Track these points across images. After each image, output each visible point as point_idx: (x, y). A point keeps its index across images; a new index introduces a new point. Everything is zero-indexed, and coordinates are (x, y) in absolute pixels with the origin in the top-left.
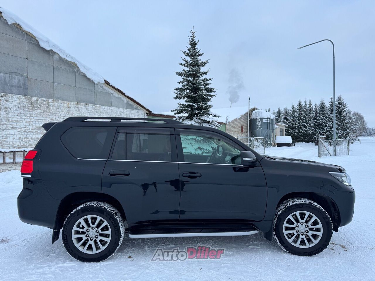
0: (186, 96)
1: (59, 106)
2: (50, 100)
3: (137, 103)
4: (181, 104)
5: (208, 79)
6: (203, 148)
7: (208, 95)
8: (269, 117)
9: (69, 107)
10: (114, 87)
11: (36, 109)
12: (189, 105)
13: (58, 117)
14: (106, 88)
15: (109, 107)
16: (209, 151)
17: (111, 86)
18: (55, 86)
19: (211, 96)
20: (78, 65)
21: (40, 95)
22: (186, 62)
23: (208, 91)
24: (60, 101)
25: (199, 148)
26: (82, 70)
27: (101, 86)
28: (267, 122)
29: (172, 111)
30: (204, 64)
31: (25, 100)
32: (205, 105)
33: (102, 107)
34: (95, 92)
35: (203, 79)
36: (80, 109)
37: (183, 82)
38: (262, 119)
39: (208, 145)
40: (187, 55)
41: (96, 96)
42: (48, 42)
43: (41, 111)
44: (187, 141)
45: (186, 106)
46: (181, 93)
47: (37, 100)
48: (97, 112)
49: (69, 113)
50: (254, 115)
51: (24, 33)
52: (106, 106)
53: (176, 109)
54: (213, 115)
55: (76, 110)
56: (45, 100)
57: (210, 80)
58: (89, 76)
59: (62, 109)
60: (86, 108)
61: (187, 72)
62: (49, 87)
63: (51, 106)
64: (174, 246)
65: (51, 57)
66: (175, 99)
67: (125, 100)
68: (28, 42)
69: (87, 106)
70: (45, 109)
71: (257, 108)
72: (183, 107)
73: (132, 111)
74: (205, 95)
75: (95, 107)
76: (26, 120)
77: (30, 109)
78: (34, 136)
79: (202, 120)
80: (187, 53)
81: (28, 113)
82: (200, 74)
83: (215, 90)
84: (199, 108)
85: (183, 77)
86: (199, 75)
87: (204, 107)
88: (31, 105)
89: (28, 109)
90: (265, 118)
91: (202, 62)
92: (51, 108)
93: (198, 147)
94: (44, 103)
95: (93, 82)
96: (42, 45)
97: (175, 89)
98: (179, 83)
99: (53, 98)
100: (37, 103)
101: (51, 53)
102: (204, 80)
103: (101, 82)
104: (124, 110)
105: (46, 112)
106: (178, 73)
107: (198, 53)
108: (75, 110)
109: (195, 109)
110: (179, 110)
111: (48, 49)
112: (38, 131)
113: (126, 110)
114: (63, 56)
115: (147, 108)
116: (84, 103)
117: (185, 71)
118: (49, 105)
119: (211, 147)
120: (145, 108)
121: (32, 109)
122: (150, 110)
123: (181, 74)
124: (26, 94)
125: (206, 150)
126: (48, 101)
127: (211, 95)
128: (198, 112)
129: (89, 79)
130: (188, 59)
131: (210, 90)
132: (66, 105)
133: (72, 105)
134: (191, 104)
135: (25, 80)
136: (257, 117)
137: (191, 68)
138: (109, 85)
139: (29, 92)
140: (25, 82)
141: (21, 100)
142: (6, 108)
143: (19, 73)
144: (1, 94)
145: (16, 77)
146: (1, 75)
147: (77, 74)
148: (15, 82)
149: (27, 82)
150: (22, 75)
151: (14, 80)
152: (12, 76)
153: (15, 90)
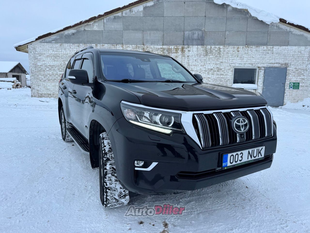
1: (229, 51)
9: (238, 51)
10: (292, 25)
11: (209, 55)
13: (227, 60)
14: (283, 26)
17: (289, 24)
18: (226, 34)
20: (249, 10)
21: (213, 44)
24: (230, 47)
26: (253, 14)
27: (276, 26)
31: (201, 49)
33: (276, 47)
34: (268, 34)
36: (250, 51)
41: (269, 37)
43: (213, 56)
47: (211, 48)
49: (238, 56)
52: (281, 46)
55: (245, 53)
56: (217, 47)
58: (260, 18)
59: (231, 53)
60: (256, 50)
63: (222, 51)
65: (226, 10)
68: (207, 3)
69: (258, 49)
70: (217, 54)
75: (267, 48)
76: (201, 64)
77: (205, 56)
78: (206, 76)
81: (203, 58)
88: (206, 52)
89: (203, 55)
92: (222, 53)
94: (216, 49)
99: (224, 44)
100: (211, 50)
101: (224, 6)
104: (306, 48)
105: (217, 56)
111: (221, 3)
112: (210, 72)
114: (235, 6)
116: (254, 46)
118: (220, 51)
124: (202, 44)
126: (220, 48)
129: (262, 21)
132: (235, 49)
133: (242, 49)
135: (203, 33)
138: (286, 23)
139: (205, 42)
140: (203, 35)
141: (199, 49)
142: (188, 56)
143: (199, 29)
144: (186, 46)
145: (197, 32)
146: (187, 33)
147: (249, 20)
148: (196, 36)
149: (204, 35)
150: (201, 30)
151: (195, 35)
152: (194, 32)
153: (195, 42)
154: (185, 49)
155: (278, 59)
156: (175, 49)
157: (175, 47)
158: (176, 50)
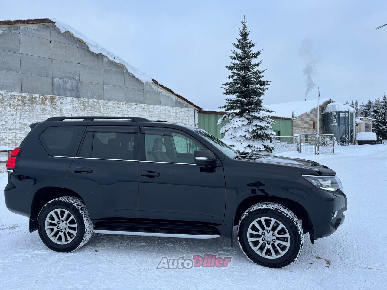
0: (236, 91)
1: (109, 107)
2: (100, 101)
3: (186, 101)
4: (229, 99)
5: (261, 71)
6: (253, 146)
7: (260, 89)
8: (347, 110)
9: (118, 107)
10: (162, 86)
11: (88, 109)
12: (238, 100)
14: (155, 87)
15: (158, 106)
16: (260, 149)
17: (160, 85)
18: (104, 87)
19: (264, 90)
20: (126, 66)
21: (91, 97)
22: (236, 55)
23: (261, 85)
24: (110, 102)
25: (249, 146)
26: (130, 71)
27: (150, 86)
28: (344, 116)
29: (221, 107)
30: (256, 56)
31: (77, 102)
32: (255, 100)
33: (151, 106)
34: (144, 92)
35: (255, 71)
36: (129, 108)
37: (233, 76)
38: (338, 113)
39: (259, 143)
40: (238, 47)
41: (145, 96)
42: (97, 46)
43: (92, 111)
44: (236, 139)
45: (235, 102)
46: (229, 88)
47: (89, 101)
48: (146, 111)
49: (119, 112)
50: (329, 108)
51: (75, 40)
52: (155, 105)
53: (225, 105)
54: (266, 111)
55: (126, 110)
56: (96, 100)
57: (263, 72)
58: (137, 76)
59: (112, 109)
60: (135, 107)
61: (237, 66)
62: (100, 89)
63: (102, 106)
64: (144, 244)
65: (101, 61)
66: (225, 95)
67: (174, 98)
68: (79, 48)
69: (136, 106)
70: (96, 109)
71: (333, 100)
72: (232, 103)
73: (182, 109)
74: (257, 89)
75: (144, 106)
77: (82, 110)
79: (252, 116)
80: (238, 45)
81: (80, 113)
82: (252, 67)
83: (268, 83)
84: (250, 103)
85: (233, 71)
86: (250, 67)
87: (254, 102)
88: (83, 106)
89: (80, 110)
90: (342, 112)
91: (254, 53)
92: (101, 108)
93: (247, 145)
94: (95, 104)
95: (141, 82)
96: (92, 49)
97: (224, 84)
98: (229, 78)
99: (103, 99)
100: (89, 104)
101: (100, 56)
102: (256, 73)
103: (149, 82)
104: (173, 109)
105: (97, 112)
106: (227, 67)
107: (249, 44)
108: (124, 110)
109: (245, 104)
110: (229, 106)
111: (97, 53)
113: (175, 108)
114: (111, 59)
115: (197, 105)
116: (133, 103)
117: (234, 64)
118: (100, 106)
119: (263, 145)
120: (194, 106)
121: (84, 110)
122: (201, 107)
123: (231, 68)
124: (78, 97)
125: (257, 148)
126: (99, 102)
127: (262, 89)
128: (248, 107)
129: (137, 79)
130: (239, 52)
131: (263, 83)
132: (116, 105)
133: (122, 105)
134: (240, 99)
135: (78, 83)
136: (332, 111)
137: (240, 60)
138: (157, 84)
139: (81, 94)
140: (77, 85)
141: (74, 102)
142: (61, 110)
143: (72, 77)
144: (57, 97)
145: (70, 81)
146: (56, 80)
147: (126, 75)
148: (69, 85)
149: (79, 85)
150: (74, 79)
151: (67, 84)
152: (66, 80)
153: (68, 93)
154: (56, 100)
155: (154, 117)
156: (41, 99)
157: (42, 97)
158: (43, 101)
